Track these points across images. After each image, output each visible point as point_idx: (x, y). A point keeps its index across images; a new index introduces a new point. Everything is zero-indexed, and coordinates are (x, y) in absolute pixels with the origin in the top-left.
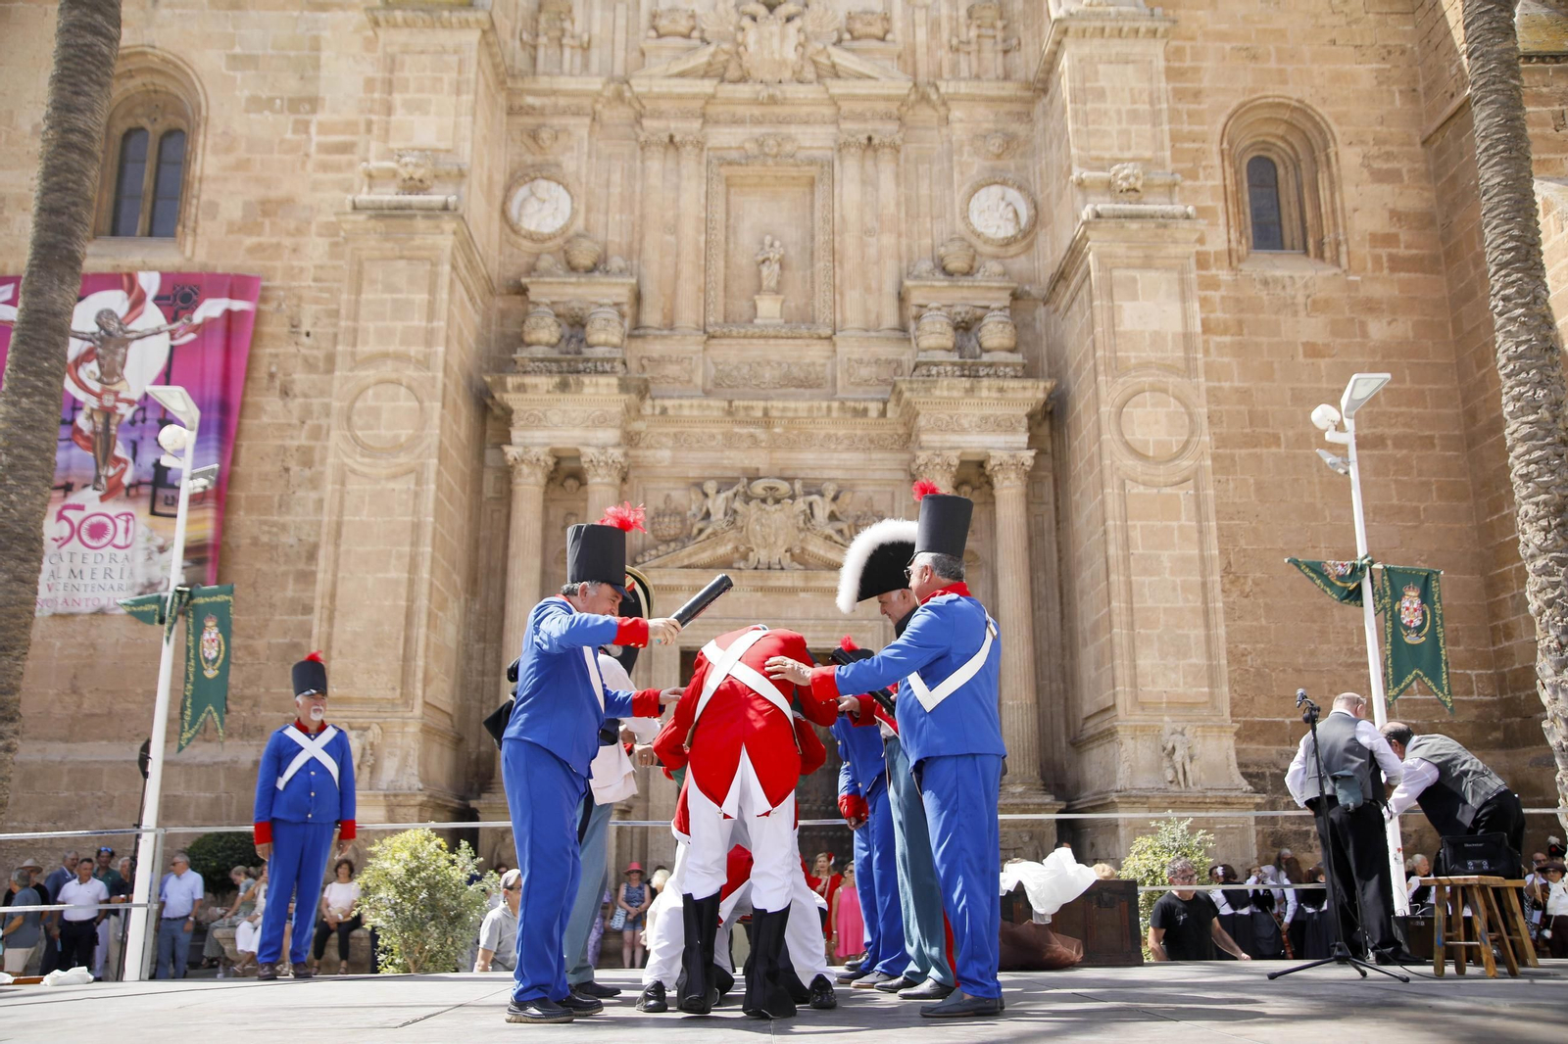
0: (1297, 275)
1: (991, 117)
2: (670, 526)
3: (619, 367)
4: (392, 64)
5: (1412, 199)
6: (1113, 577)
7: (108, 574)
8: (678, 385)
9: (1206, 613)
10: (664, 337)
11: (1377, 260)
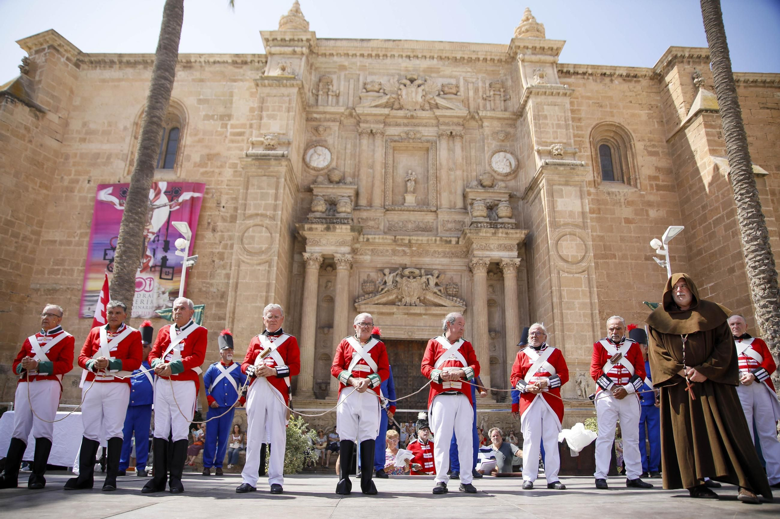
0: (621, 191)
1: (500, 125)
2: (370, 287)
3: (350, 222)
4: (262, 101)
5: (664, 163)
6: (555, 311)
7: (142, 302)
8: (373, 230)
9: (593, 326)
10: (368, 210)
11: (651, 186)
